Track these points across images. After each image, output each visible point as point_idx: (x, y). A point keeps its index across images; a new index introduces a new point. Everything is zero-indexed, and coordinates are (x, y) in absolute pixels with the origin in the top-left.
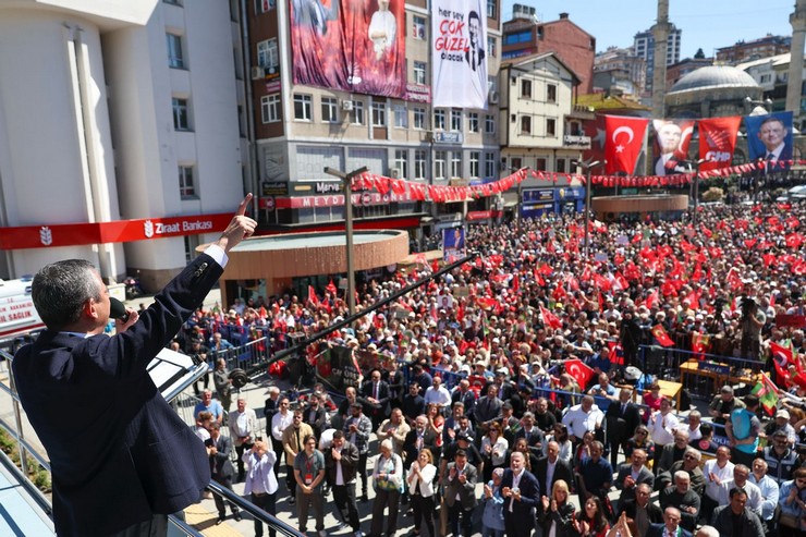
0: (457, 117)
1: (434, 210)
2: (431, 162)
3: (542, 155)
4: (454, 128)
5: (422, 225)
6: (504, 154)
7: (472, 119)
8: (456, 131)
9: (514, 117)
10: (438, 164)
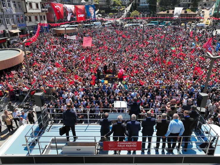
0: (9, 3)
1: (9, 36)
2: (5, 19)
3: (36, 15)
4: (9, 7)
5: (7, 41)
6: (26, 15)
7: (14, 3)
8: (10, 8)
9: (27, 3)
10: (7, 19)
